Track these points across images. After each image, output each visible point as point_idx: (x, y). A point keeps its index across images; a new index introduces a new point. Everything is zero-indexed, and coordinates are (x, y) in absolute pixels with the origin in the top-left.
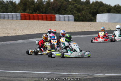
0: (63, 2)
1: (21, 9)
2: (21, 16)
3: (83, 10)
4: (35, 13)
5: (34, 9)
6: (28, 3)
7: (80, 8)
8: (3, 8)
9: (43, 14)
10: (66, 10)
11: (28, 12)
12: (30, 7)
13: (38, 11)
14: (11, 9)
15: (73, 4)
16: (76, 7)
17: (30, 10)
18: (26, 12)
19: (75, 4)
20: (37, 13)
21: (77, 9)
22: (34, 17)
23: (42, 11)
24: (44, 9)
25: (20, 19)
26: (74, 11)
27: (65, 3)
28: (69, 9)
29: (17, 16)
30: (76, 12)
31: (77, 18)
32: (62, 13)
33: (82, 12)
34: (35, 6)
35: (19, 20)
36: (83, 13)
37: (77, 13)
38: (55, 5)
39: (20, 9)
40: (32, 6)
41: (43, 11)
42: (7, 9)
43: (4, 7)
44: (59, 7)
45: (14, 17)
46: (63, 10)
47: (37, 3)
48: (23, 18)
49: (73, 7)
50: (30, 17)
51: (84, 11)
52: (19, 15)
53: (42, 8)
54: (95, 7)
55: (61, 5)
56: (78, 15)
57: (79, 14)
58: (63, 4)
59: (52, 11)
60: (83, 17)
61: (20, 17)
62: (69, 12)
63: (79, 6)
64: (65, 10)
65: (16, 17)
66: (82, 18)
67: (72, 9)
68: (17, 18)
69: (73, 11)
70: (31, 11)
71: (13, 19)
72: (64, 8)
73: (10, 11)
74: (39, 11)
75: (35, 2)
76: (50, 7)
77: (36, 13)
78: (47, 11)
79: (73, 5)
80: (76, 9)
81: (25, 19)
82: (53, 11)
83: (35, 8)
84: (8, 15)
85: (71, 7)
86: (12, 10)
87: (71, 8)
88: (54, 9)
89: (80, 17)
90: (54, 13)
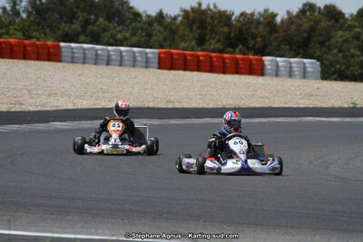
0: (319, 21)
2: (160, 58)
4: (231, 50)
5: (228, 37)
6: (209, 20)
9: (254, 55)
10: (327, 44)
11: (212, 47)
12: (216, 33)
13: (240, 46)
14: (161, 37)
15: (351, 28)
16: (357, 37)
19: (355, 27)
20: (237, 50)
21: (360, 44)
23: (254, 46)
24: (259, 39)
25: (157, 65)
26: (352, 51)
27: (325, 24)
28: (337, 42)
29: (147, 58)
30: (358, 53)
31: (360, 71)
32: (315, 53)
34: (233, 29)
35: (155, 68)
37: (358, 56)
38: (293, 28)
40: (221, 29)
41: (257, 46)
42: (149, 36)
43: (141, 28)
44: (305, 35)
45: (139, 59)
46: (318, 46)
47: (238, 21)
48: (167, 63)
49: (347, 35)
52: (152, 53)
53: (254, 38)
55: (313, 29)
58: (319, 27)
59: (283, 47)
61: (157, 61)
62: (335, 51)
64: (322, 43)
65: (145, 60)
67: (344, 41)
68: (147, 62)
69: (349, 50)
70: (220, 46)
71: (134, 66)
72: (321, 39)
74: (243, 44)
76: (276, 35)
77: (232, 53)
78: (269, 47)
79: (351, 31)
80: (356, 43)
81: (172, 67)
82: (288, 47)
83: (232, 35)
84: (121, 52)
85: (342, 36)
87: (340, 40)
88: (288, 41)
90: (287, 52)
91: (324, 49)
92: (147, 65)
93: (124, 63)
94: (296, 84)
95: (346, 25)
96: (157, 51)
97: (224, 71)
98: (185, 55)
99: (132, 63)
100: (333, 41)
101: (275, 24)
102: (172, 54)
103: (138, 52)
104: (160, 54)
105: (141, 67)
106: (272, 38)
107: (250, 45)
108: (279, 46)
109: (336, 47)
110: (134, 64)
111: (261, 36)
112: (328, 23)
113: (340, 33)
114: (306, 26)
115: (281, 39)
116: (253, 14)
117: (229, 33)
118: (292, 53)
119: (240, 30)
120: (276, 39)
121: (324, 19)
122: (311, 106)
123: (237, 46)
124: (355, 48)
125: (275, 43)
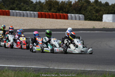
1: (47, 9)
2: (38, 15)
3: (100, 10)
4: (58, 12)
6: (53, 3)
7: (98, 9)
8: (32, 7)
9: (65, 13)
10: (86, 10)
11: (52, 11)
12: (55, 7)
13: (61, 11)
15: (93, 6)
16: (95, 8)
17: (54, 10)
19: (94, 5)
20: (60, 12)
21: (95, 10)
22: (49, 15)
23: (65, 11)
24: (67, 9)
25: (37, 17)
26: (93, 12)
27: (85, 4)
28: (89, 10)
29: (35, 15)
30: (95, 13)
31: (95, 18)
34: (59, 6)
36: (100, 14)
37: (95, 14)
38: (76, 6)
40: (56, 6)
41: (66, 11)
42: (35, 8)
44: (80, 8)
45: (32, 15)
46: (84, 11)
47: (61, 4)
49: (92, 8)
51: (101, 12)
53: (65, 9)
54: (113, 9)
55: (82, 6)
57: (97, 14)
58: (84, 5)
60: (100, 17)
61: (37, 15)
62: (88, 12)
63: (97, 7)
64: (85, 10)
66: (99, 17)
68: (35, 16)
70: (55, 11)
71: (31, 17)
72: (84, 9)
75: (60, 3)
76: (71, 8)
81: (42, 17)
82: (75, 11)
83: (59, 8)
84: (27, 13)
85: (90, 8)
88: (75, 9)
90: (75, 13)
91: (85, 12)
92: (35, 17)
93: (28, 16)
94: (77, 22)
95: (91, 5)
96: (37, 12)
97: (57, 18)
98: (46, 14)
100: (88, 9)
101: (71, 5)
102: (42, 13)
103: (32, 13)
104: (38, 13)
105: (33, 17)
106: (70, 9)
107: (64, 11)
108: (72, 11)
109: (88, 11)
110: (31, 16)
111: (67, 8)
112: (86, 4)
113: (90, 7)
114: (80, 5)
115: (73, 9)
116: (65, 2)
117: (58, 7)
118: (76, 13)
119: (61, 6)
120: (71, 9)
121: (85, 3)
122: (82, 28)
124: (94, 11)
125: (71, 10)
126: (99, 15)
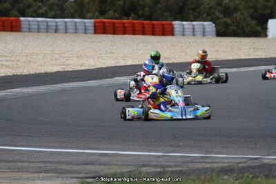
1: (96, 10)
3: (236, 9)
4: (126, 18)
5: (123, 8)
7: (229, 6)
8: (55, 7)
9: (145, 20)
10: (197, 10)
11: (110, 15)
12: (114, 5)
13: (133, 15)
14: (72, 11)
16: (220, 4)
17: (115, 12)
18: (107, 16)
20: (131, 18)
21: (223, 9)
22: (124, 27)
23: (143, 14)
24: (147, 9)
25: (93, 31)
26: (217, 14)
28: (205, 9)
30: (222, 16)
31: (224, 29)
33: (235, 15)
34: (127, 3)
35: (91, 34)
36: (236, 18)
37: (223, 18)
39: (94, 9)
40: (118, 3)
41: (145, 14)
44: (181, 4)
46: (191, 12)
48: (100, 29)
49: (213, 3)
50: (114, 27)
51: (239, 13)
52: (89, 22)
53: (143, 8)
56: (225, 22)
57: (228, 20)
59: (166, 14)
60: (237, 26)
62: (205, 15)
64: (194, 10)
65: (83, 28)
66: (235, 28)
67: (210, 8)
68: (85, 30)
69: (215, 14)
70: (117, 15)
71: (76, 33)
72: (193, 6)
73: (70, 15)
74: (135, 14)
76: (160, 5)
77: (128, 19)
78: (154, 15)
80: (219, 8)
81: (104, 32)
82: (169, 14)
83: (126, 7)
85: (209, 4)
86: (75, 11)
87: (208, 6)
88: (168, 9)
89: (231, 25)
90: (169, 18)
91: (195, 14)
93: (69, 31)
99: (74, 31)
100: (202, 7)
103: (78, 22)
106: (157, 8)
107: (140, 14)
108: (162, 13)
109: (204, 13)
110: (76, 31)
111: (149, 7)
115: (163, 9)
117: (125, 5)
119: (132, 2)
120: (160, 8)
123: (130, 15)
124: (219, 12)
125: (159, 12)
126: (233, 22)
